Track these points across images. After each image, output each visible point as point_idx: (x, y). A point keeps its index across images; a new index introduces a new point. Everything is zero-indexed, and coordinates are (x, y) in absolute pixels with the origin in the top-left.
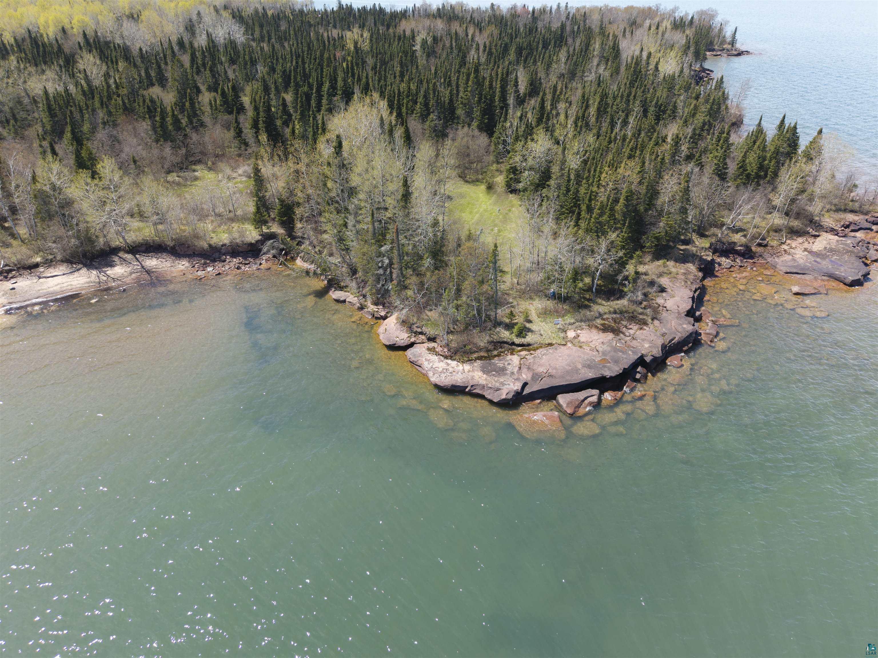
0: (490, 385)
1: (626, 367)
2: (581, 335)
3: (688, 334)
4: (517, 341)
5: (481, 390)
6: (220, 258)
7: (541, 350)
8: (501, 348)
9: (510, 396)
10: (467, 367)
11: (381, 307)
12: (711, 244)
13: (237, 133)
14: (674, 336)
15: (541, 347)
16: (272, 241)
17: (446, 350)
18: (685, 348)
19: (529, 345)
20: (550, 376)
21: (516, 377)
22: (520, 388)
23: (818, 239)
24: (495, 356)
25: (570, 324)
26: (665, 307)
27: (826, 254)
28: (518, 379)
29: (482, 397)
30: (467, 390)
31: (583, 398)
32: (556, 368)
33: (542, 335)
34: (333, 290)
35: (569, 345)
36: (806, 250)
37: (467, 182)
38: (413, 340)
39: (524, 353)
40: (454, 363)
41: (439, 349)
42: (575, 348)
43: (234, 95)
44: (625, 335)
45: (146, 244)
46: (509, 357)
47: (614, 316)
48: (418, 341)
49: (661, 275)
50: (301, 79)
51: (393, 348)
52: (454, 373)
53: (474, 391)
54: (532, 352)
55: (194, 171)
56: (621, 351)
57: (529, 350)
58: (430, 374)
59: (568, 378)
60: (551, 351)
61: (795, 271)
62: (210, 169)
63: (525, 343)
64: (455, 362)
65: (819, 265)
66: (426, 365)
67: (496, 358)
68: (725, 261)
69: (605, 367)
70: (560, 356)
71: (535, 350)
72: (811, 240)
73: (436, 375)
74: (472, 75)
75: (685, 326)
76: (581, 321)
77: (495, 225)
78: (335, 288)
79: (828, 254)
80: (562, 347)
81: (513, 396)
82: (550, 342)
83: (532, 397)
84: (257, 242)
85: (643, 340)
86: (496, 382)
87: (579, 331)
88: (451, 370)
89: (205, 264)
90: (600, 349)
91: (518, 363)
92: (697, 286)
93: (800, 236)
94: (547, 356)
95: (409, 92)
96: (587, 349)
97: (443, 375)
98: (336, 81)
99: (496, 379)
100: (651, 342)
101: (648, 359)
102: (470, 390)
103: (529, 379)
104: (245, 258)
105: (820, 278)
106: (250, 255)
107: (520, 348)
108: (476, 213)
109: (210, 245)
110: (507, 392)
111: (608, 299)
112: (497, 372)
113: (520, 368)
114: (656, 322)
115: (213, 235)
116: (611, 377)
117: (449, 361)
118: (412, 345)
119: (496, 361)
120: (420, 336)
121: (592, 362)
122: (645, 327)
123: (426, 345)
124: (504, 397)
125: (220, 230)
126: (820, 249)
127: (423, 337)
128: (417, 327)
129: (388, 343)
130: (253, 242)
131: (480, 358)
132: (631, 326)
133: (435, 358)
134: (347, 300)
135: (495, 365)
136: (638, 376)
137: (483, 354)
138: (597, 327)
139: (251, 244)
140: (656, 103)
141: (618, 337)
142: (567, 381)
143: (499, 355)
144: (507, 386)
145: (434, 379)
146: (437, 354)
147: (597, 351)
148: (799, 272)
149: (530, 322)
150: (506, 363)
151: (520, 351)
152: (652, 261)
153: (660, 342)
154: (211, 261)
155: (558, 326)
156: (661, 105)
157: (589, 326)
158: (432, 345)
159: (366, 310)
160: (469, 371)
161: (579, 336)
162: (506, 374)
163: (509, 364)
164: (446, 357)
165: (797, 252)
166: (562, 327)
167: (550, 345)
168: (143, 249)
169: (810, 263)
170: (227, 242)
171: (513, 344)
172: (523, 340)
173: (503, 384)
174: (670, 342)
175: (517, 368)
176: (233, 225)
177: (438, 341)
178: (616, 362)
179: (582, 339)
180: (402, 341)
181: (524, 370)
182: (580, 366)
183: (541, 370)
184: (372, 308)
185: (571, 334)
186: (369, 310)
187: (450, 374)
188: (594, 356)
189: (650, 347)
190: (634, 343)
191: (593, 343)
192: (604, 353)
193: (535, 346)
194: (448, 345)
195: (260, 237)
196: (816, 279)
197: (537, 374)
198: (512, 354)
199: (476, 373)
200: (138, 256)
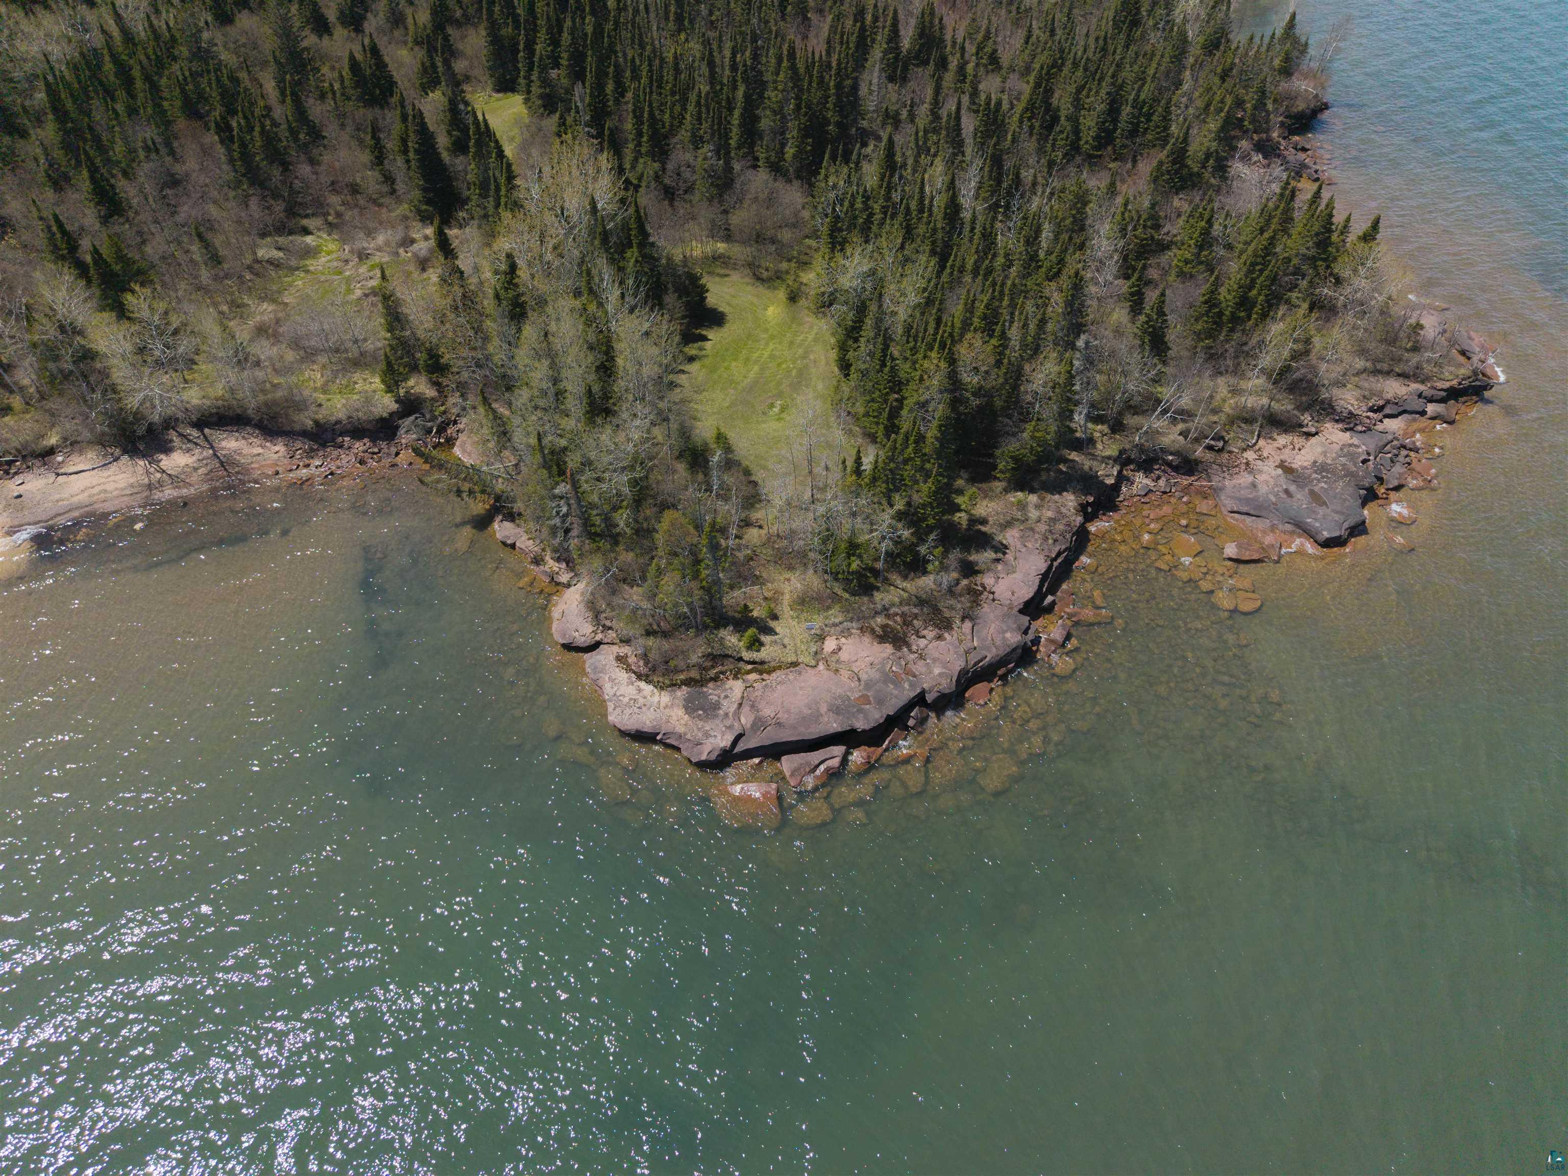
0: (688, 736)
1: (891, 713)
2: (844, 648)
3: (1008, 650)
4: (746, 655)
5: (677, 740)
6: (333, 440)
7: (778, 672)
8: (722, 664)
9: (713, 757)
10: (665, 698)
11: (564, 565)
12: (1121, 452)
14: (984, 653)
15: (780, 668)
16: (412, 418)
17: (641, 663)
18: (1001, 672)
19: (762, 663)
20: (779, 724)
21: (728, 723)
22: (729, 743)
23: (1313, 440)
24: (712, 679)
25: (835, 625)
26: (993, 593)
27: (1310, 476)
28: (730, 728)
29: (678, 749)
30: (658, 738)
31: (817, 762)
32: (788, 711)
33: (785, 647)
34: (500, 517)
35: (821, 666)
36: (1282, 465)
37: (759, 278)
38: (599, 637)
39: (753, 676)
40: (647, 688)
41: (632, 660)
42: (826, 673)
44: (910, 650)
45: (217, 413)
46: (731, 683)
47: (906, 609)
48: (606, 641)
49: (1007, 525)
50: (501, 11)
51: (569, 647)
52: (644, 709)
53: (667, 741)
54: (765, 676)
56: (893, 683)
57: (761, 673)
58: (610, 706)
59: (802, 729)
60: (791, 677)
61: (1245, 509)
63: (757, 660)
64: (651, 687)
65: (1288, 500)
66: (608, 690)
67: (711, 685)
68: (1141, 481)
69: (860, 711)
70: (801, 688)
71: (769, 672)
72: (1299, 441)
73: (618, 710)
75: (1008, 635)
76: (851, 620)
77: (780, 395)
78: (504, 516)
79: (1315, 476)
80: (809, 670)
81: (718, 756)
82: (794, 659)
83: (748, 754)
84: (391, 414)
85: (935, 660)
86: (699, 729)
87: (843, 640)
88: (641, 701)
89: (312, 450)
90: (864, 677)
91: (739, 695)
92: (1063, 547)
93: (1286, 431)
94: (783, 687)
96: (845, 674)
97: (628, 711)
98: (560, 31)
99: (700, 724)
100: (945, 664)
101: (930, 698)
102: (662, 739)
103: (749, 726)
104: (374, 440)
105: (1280, 527)
106: (382, 435)
107: (750, 667)
108: (756, 362)
109: (317, 423)
110: (710, 749)
111: (905, 577)
112: (705, 711)
113: (740, 705)
114: (968, 624)
115: (321, 397)
116: (864, 731)
117: (642, 684)
118: (596, 645)
119: (710, 689)
120: (609, 632)
121: (843, 701)
122: (946, 635)
123: (615, 649)
124: (705, 757)
125: (334, 388)
126: (1305, 464)
127: (614, 635)
128: (607, 618)
129: (562, 641)
130: (385, 415)
131: (688, 682)
132: (925, 632)
133: (623, 676)
134: (518, 544)
135: (705, 696)
136: (911, 723)
137: (694, 674)
138: (873, 631)
139: (382, 420)
141: (899, 654)
142: (799, 735)
143: (715, 679)
144: (711, 740)
145: (613, 717)
146: (629, 669)
147: (859, 680)
148: (1252, 512)
149: (775, 617)
150: (722, 696)
151: (749, 672)
152: (1006, 490)
153: (958, 665)
154: (321, 444)
155: (813, 632)
157: (861, 629)
158: (625, 650)
159: (542, 567)
160: (666, 707)
161: (840, 649)
162: (716, 716)
163: (726, 697)
164: (639, 677)
165: (1266, 468)
166: (818, 632)
167: (795, 664)
168: (214, 419)
169: (1276, 494)
170: (342, 415)
171: (740, 659)
172: (755, 654)
173: (707, 735)
174: (975, 664)
175: (736, 706)
176: (357, 376)
177: (633, 643)
178: (880, 702)
179: (844, 656)
180: (583, 639)
181: (746, 709)
182: (824, 709)
183: (767, 712)
184: (551, 564)
185: (830, 645)
186: (547, 568)
187: (637, 710)
188: (851, 689)
189: (940, 674)
190: (919, 668)
191: (858, 663)
192: (868, 685)
193: (773, 664)
194: (646, 655)
195: (397, 406)
196: (1273, 528)
197: (760, 719)
198: (736, 677)
199: (675, 710)
200: (207, 431)
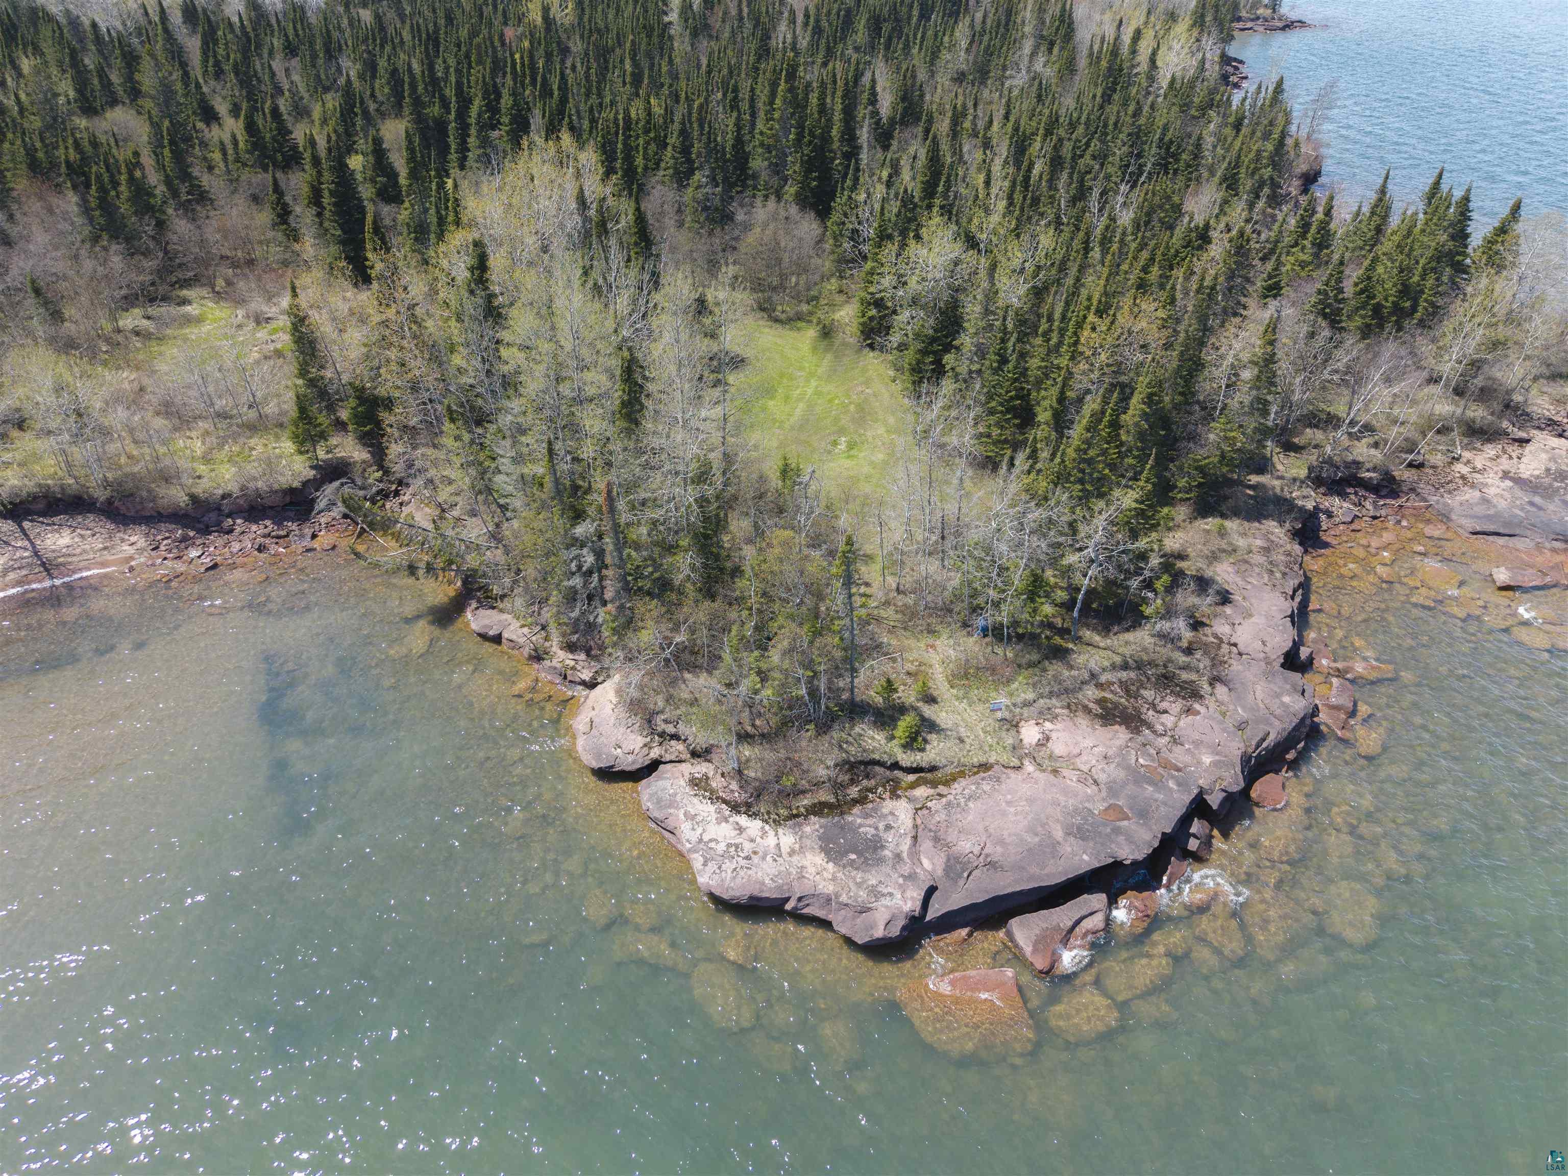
0: (844, 898)
1: (1168, 830)
2: (1054, 736)
3: (1296, 721)
4: (906, 759)
5: (822, 907)
6: (219, 523)
7: (963, 782)
8: (868, 777)
9: (895, 930)
10: (787, 839)
11: (583, 656)
12: (1311, 469)
13: (279, 216)
14: (1265, 728)
15: (962, 774)
16: (337, 484)
17: (734, 786)
18: (1291, 756)
19: (933, 769)
20: (991, 865)
21: (906, 869)
22: (918, 905)
23: (1529, 448)
24: (855, 802)
25: (1027, 704)
26: (1235, 645)
27: (1551, 485)
28: (911, 877)
29: (826, 925)
30: (788, 907)
31: (1070, 924)
32: (1001, 842)
33: (962, 741)
34: (474, 604)
35: (1029, 767)
36: (1506, 475)
37: (776, 320)
38: (655, 753)
39: (921, 792)
40: (754, 826)
41: (717, 783)
42: (1041, 776)
43: (277, 129)
44: (1154, 732)
45: (45, 496)
46: (889, 805)
47: (1124, 675)
48: (668, 757)
49: (1213, 558)
50: (426, 89)
51: (608, 774)
52: (756, 859)
53: (805, 911)
54: (942, 789)
55: (185, 302)
56: (1151, 782)
57: (934, 784)
58: (697, 861)
59: (1034, 870)
60: (986, 787)
61: (1492, 528)
62: (218, 296)
63: (924, 765)
64: (758, 823)
65: (1541, 513)
66: (688, 834)
67: (856, 810)
68: (1340, 506)
69: (1117, 831)
70: (1009, 803)
71: (947, 783)
72: (1514, 450)
73: (712, 866)
74: (782, 86)
75: (1286, 699)
76: (1051, 694)
77: (842, 431)
78: (479, 601)
79: (1556, 484)
80: (1012, 774)
81: (904, 928)
82: (983, 759)
83: (948, 923)
84: (305, 484)
85: (1197, 744)
86: (859, 885)
87: (1048, 725)
88: (748, 847)
89: (185, 539)
90: (1102, 777)
91: (909, 823)
92: (1297, 582)
93: (1489, 441)
94: (979, 803)
95: (648, 122)
96: (1070, 777)
97: (728, 866)
98: (499, 96)
99: (859, 876)
100: (1215, 749)
101: (1214, 800)
102: (795, 908)
103: (940, 872)
104: (279, 523)
105: (1547, 545)
106: (292, 514)
107: (911, 778)
108: (799, 400)
109: (194, 498)
110: (887, 917)
111: (1106, 631)
112: (860, 854)
113: (915, 838)
114: (1221, 690)
115: (202, 469)
116: (1135, 863)
117: (743, 820)
118: (653, 766)
119: (855, 816)
120: (673, 743)
121: (1084, 818)
122: (1197, 706)
123: (686, 768)
124: (879, 933)
125: (223, 455)
126: (1537, 473)
127: (681, 747)
128: (666, 721)
129: (595, 765)
130: (296, 484)
131: (818, 809)
132: (1164, 705)
133: (706, 809)
134: (505, 635)
135: (854, 829)
136: (1193, 844)
137: (825, 796)
138: (1087, 710)
139: (291, 491)
140: (1161, 139)
141: (1140, 739)
142: (1032, 878)
143: (861, 800)
144: (886, 901)
145: (706, 878)
146: (714, 798)
147: (1096, 782)
148: (1501, 531)
149: (931, 700)
150: (881, 826)
151: (913, 786)
152: (1192, 519)
153: (1235, 748)
154: (199, 531)
155: (999, 715)
156: (1171, 142)
157: (1069, 707)
158: (701, 768)
159: (547, 663)
160: (792, 853)
161: (1048, 739)
162: (881, 861)
163: (888, 827)
164: (735, 808)
165: (1489, 481)
166: (1007, 715)
167: (985, 767)
168: (41, 506)
169: (1522, 509)
170: (233, 487)
171: (896, 766)
172: (919, 756)
173: (876, 894)
174: (1258, 745)
175: (908, 841)
176: (252, 442)
177: (714, 757)
178: (1143, 814)
179: (1058, 747)
180: (630, 758)
181: (926, 844)
182: (1058, 833)
183: (966, 846)
184: (561, 657)
185: (1030, 733)
186: (555, 663)
187: (743, 863)
188: (1089, 798)
189: (1215, 764)
190: (1178, 756)
191: (1084, 758)
192: (1113, 789)
193: (949, 770)
194: (740, 772)
195: (313, 472)
196: (1539, 547)
197: (957, 859)
198: (894, 796)
199: (809, 856)
200: (26, 524)
